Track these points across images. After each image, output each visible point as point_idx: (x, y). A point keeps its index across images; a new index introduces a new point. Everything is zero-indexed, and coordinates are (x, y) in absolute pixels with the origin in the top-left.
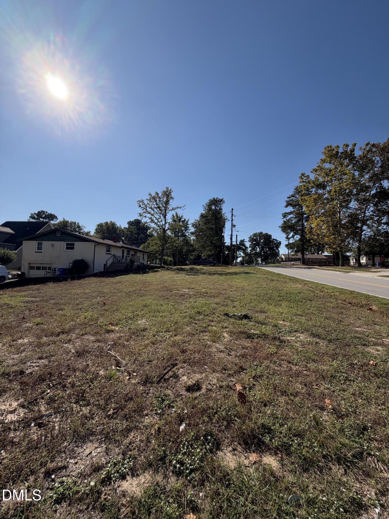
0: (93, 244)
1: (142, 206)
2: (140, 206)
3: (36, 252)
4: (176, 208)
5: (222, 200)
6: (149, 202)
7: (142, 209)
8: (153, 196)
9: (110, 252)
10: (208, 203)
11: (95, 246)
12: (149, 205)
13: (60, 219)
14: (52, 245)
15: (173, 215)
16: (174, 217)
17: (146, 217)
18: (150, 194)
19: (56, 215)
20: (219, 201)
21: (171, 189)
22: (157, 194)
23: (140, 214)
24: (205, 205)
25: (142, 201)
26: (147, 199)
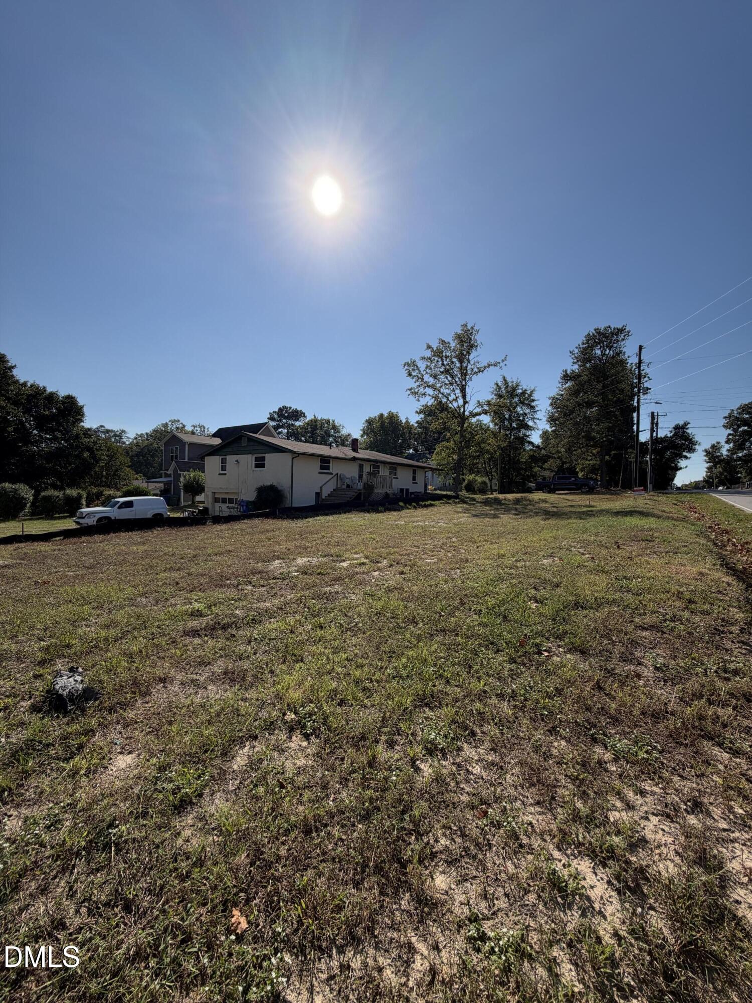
0: (288, 457)
1: (414, 374)
2: (410, 375)
3: (220, 474)
4: (485, 368)
5: (620, 331)
6: (429, 364)
7: (414, 380)
8: (435, 349)
9: (329, 469)
10: (583, 344)
11: (293, 459)
12: (431, 369)
13: (310, 417)
14: (237, 461)
15: (497, 384)
16: (500, 388)
17: (424, 394)
18: (429, 347)
19: (303, 411)
20: (612, 334)
21: (472, 328)
22: (443, 342)
23: (411, 389)
24: (576, 351)
25: (414, 363)
26: (423, 358)
